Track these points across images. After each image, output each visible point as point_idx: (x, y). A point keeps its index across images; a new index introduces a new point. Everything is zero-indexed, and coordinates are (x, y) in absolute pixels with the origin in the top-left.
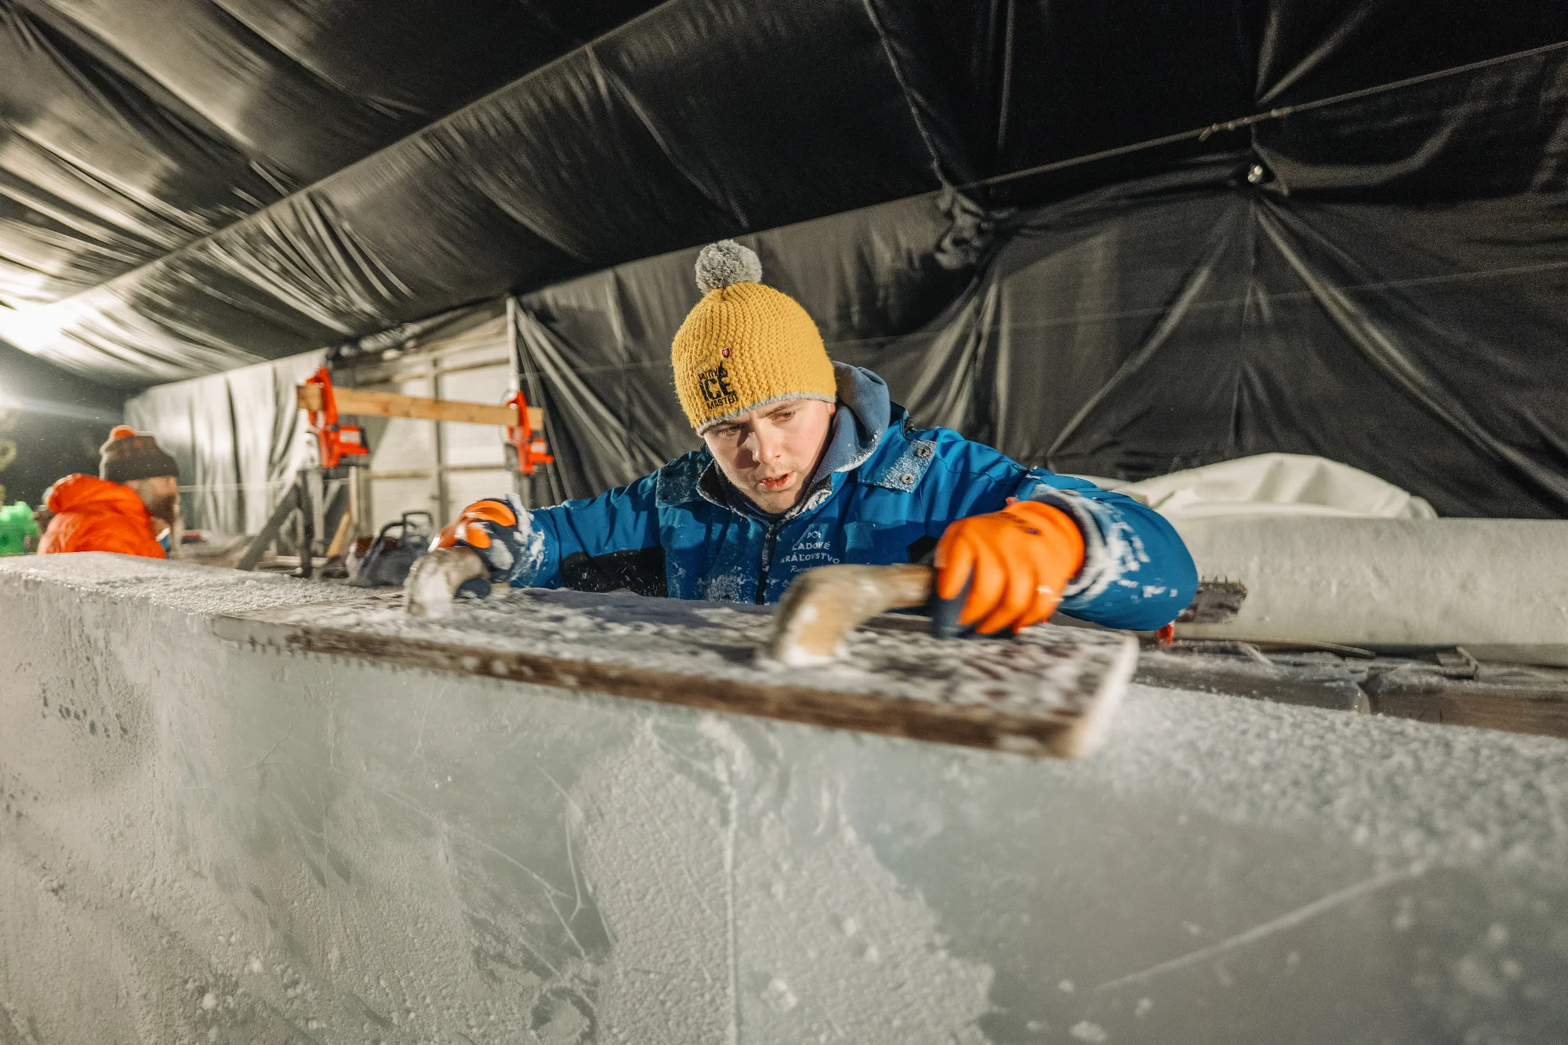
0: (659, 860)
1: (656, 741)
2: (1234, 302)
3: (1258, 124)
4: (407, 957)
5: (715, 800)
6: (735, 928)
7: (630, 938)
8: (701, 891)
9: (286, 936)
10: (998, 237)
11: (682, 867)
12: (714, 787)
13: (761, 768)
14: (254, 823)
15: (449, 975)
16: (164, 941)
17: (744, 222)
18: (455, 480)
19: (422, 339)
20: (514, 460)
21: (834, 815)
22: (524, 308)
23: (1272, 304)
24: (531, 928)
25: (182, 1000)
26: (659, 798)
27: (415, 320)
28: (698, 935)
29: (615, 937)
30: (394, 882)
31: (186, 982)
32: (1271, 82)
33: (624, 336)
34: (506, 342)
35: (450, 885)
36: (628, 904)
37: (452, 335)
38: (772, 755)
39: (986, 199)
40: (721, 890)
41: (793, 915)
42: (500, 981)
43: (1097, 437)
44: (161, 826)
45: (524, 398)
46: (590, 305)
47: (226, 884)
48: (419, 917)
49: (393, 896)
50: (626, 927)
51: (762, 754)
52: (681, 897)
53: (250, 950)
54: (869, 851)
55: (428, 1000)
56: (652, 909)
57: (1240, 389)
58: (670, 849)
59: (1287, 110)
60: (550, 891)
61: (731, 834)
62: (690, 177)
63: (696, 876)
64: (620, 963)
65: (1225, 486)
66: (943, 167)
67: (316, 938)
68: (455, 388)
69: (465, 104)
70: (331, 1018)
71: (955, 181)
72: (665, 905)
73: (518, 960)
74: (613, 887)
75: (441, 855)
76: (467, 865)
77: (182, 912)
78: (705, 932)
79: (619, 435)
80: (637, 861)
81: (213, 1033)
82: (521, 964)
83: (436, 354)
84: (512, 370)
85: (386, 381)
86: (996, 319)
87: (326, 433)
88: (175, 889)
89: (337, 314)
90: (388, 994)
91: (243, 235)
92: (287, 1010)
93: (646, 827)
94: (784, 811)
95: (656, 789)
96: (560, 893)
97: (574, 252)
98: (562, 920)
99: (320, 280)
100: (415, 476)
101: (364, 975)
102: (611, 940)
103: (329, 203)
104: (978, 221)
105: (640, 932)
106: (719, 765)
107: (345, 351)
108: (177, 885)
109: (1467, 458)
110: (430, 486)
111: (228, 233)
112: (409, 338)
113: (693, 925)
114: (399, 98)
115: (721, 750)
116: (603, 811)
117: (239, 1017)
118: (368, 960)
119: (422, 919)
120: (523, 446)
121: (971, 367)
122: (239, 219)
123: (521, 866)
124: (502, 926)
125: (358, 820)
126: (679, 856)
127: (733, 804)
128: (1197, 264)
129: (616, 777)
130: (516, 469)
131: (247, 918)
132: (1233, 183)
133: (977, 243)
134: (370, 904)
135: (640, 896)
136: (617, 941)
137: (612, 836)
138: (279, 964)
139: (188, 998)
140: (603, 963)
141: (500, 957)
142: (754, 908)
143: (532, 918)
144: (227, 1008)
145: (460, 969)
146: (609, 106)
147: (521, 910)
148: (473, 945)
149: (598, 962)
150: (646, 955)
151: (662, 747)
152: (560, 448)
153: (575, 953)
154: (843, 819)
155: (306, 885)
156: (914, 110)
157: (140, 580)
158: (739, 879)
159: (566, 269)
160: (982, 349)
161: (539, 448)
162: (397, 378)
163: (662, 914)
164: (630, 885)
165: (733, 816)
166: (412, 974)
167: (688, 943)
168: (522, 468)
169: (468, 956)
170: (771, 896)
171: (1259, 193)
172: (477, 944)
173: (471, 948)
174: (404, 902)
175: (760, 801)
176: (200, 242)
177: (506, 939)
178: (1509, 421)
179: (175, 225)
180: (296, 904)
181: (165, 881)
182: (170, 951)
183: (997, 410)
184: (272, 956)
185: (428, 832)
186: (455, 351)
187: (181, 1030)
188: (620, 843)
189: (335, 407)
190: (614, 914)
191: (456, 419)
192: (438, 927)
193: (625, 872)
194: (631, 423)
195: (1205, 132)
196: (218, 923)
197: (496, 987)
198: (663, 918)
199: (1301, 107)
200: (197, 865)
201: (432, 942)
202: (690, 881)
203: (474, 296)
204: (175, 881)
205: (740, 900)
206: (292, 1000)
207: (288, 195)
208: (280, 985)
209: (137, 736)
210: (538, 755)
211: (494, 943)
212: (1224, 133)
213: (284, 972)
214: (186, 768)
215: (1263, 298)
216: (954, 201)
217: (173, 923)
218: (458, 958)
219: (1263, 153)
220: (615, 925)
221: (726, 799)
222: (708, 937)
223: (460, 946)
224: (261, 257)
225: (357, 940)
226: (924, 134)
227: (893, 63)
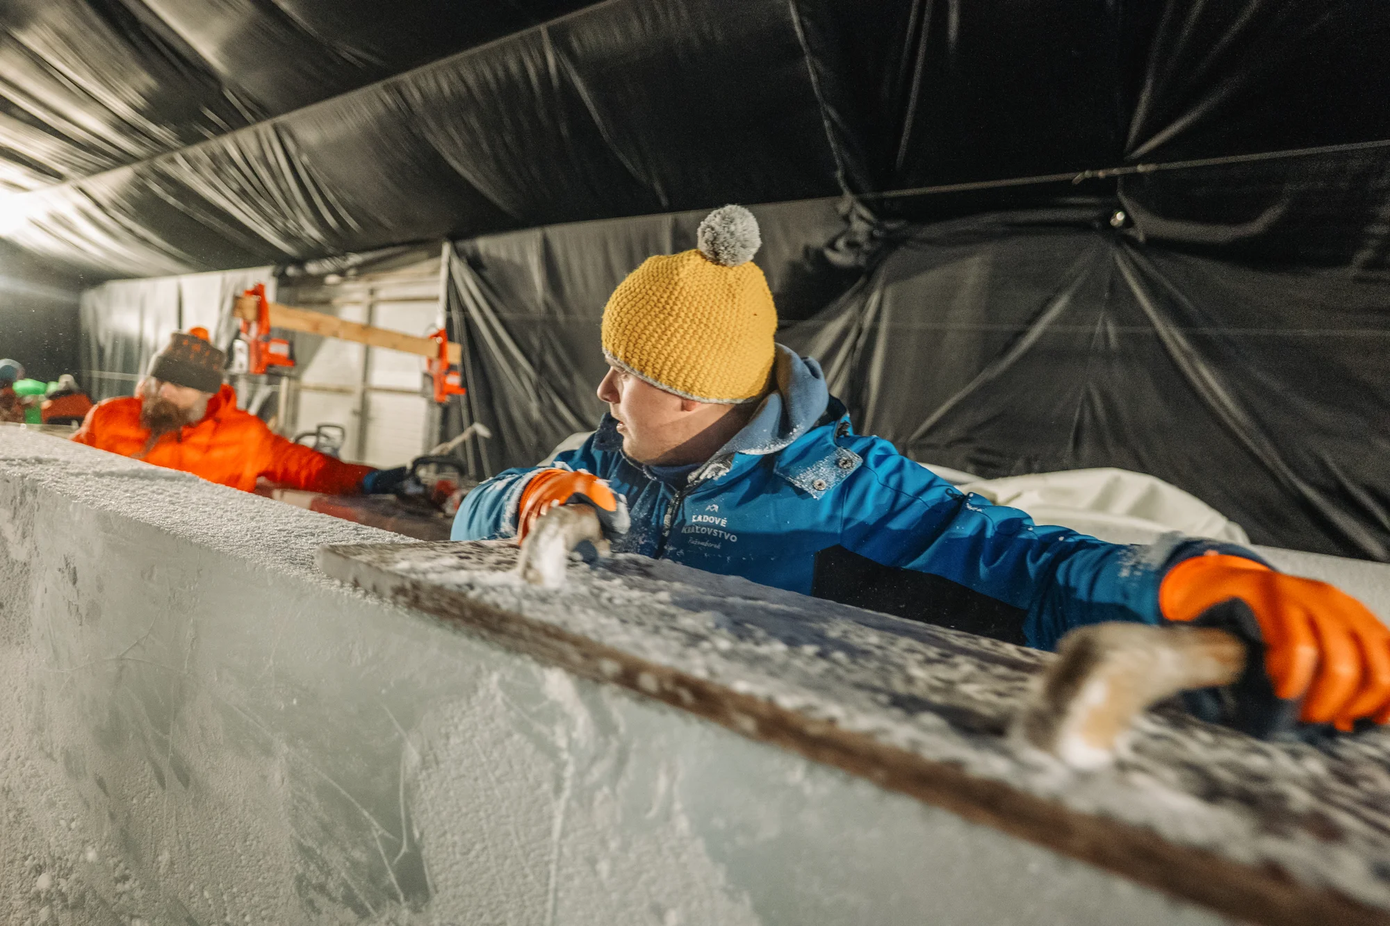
0: (488, 817)
1: (500, 696)
2: (1087, 329)
3: (1125, 176)
4: (233, 872)
5: (551, 765)
6: (556, 899)
7: (450, 892)
8: (527, 855)
9: (122, 830)
10: (885, 245)
11: (510, 828)
12: (552, 752)
13: (601, 739)
14: (107, 714)
15: (269, 897)
16: (11, 815)
17: (664, 202)
18: (376, 399)
19: (362, 269)
20: (429, 389)
21: (670, 799)
22: (459, 253)
23: (1120, 337)
24: (355, 864)
25: (21, 875)
26: (496, 755)
27: (358, 251)
28: (518, 899)
29: (435, 886)
30: (229, 796)
31: (25, 858)
32: (1141, 141)
33: (544, 288)
34: (438, 282)
35: (281, 808)
36: (452, 857)
37: (389, 269)
38: (614, 729)
39: (881, 211)
40: (546, 858)
41: (615, 896)
42: (319, 912)
43: (953, 432)
44: (22, 703)
45: (448, 333)
46: (517, 259)
47: (73, 767)
48: (249, 834)
49: (227, 809)
50: (446, 880)
51: (604, 726)
52: (506, 858)
53: (87, 839)
54: (700, 845)
55: (247, 919)
56: (475, 866)
57: (1082, 407)
58: (500, 807)
59: (1151, 167)
60: (377, 831)
61: (562, 803)
62: (621, 156)
63: (523, 839)
64: (437, 915)
65: (1066, 493)
66: (847, 178)
67: (150, 838)
68: (387, 317)
69: (424, 63)
70: (154, 919)
71: (855, 190)
72: (488, 864)
73: (339, 893)
74: (439, 837)
75: (278, 777)
76: (301, 791)
77: (30, 790)
78: (525, 897)
79: (530, 379)
80: (466, 814)
81: (44, 913)
82: (340, 899)
83: (374, 284)
84: (440, 308)
85: (326, 303)
86: (877, 317)
87: (257, 343)
88: (26, 766)
89: (287, 236)
90: (210, 906)
91: (209, 153)
92: (115, 904)
93: (480, 782)
94: (619, 790)
95: (495, 744)
96: (387, 834)
97: (506, 208)
98: (386, 862)
99: (275, 205)
100: (341, 391)
101: (190, 883)
102: (431, 890)
103: (292, 136)
104: (871, 228)
105: (461, 888)
106: (559, 730)
107: (291, 271)
108: (28, 763)
109: (1271, 490)
110: (353, 402)
111: (197, 150)
112: (351, 267)
113: (514, 888)
114: (368, 50)
115: (564, 715)
116: (440, 758)
117: (70, 900)
118: (196, 869)
119: (251, 837)
120: (439, 376)
121: (850, 356)
122: (206, 139)
123: (353, 800)
124: (327, 858)
125: (202, 727)
126: (508, 816)
127: (569, 771)
128: (1059, 291)
129: (456, 727)
130: (430, 396)
131: (88, 806)
132: (1097, 225)
133: (866, 247)
134: (204, 814)
135: (465, 850)
136: (437, 892)
137: (445, 785)
138: (113, 857)
139: (27, 873)
140: (420, 912)
141: (322, 888)
142: (577, 882)
143: (357, 854)
144: (60, 891)
145: (281, 893)
146: (555, 82)
147: (348, 845)
148: (297, 872)
149: (416, 910)
150: (463, 912)
151: (505, 703)
152: (475, 383)
153: (394, 897)
154: (678, 806)
155: (147, 784)
156: (826, 124)
157: (39, 461)
158: (566, 850)
159: (499, 223)
160: (861, 342)
161: (454, 380)
162: (336, 302)
163: (484, 872)
164: (456, 838)
165: (568, 784)
166: (235, 890)
167: (507, 906)
168: (435, 395)
169: (291, 882)
170: (595, 873)
171: (1121, 237)
172: (300, 871)
173: (295, 874)
174: (236, 818)
175: (597, 772)
176: (168, 155)
177: (330, 871)
178: (1310, 462)
179: (146, 136)
180: (135, 801)
181: (19, 757)
182: (16, 825)
183: (868, 398)
184: (107, 847)
185: (267, 750)
186: (391, 284)
187: (15, 904)
188: (452, 793)
189: (268, 320)
190: (437, 864)
191: (384, 345)
192: (266, 847)
193: (452, 824)
194: (541, 368)
195: (1079, 177)
196: (61, 807)
197: (314, 918)
198: (485, 876)
199: (1165, 166)
200: (49, 747)
201: (259, 861)
202: (516, 843)
203: (412, 235)
204: (27, 759)
205: (564, 871)
206: (120, 895)
207: (254, 123)
208: (111, 878)
209: (12, 612)
210: (384, 691)
211: (318, 873)
212: (1095, 179)
213: (116, 865)
214: (51, 651)
215: (1111, 329)
216: (852, 208)
217: (21, 799)
218: (281, 882)
219: (1125, 202)
220: (437, 875)
221: (562, 765)
222: (527, 903)
223: (284, 871)
224: (223, 176)
225: (188, 847)
226: (833, 145)
227: (813, 78)
